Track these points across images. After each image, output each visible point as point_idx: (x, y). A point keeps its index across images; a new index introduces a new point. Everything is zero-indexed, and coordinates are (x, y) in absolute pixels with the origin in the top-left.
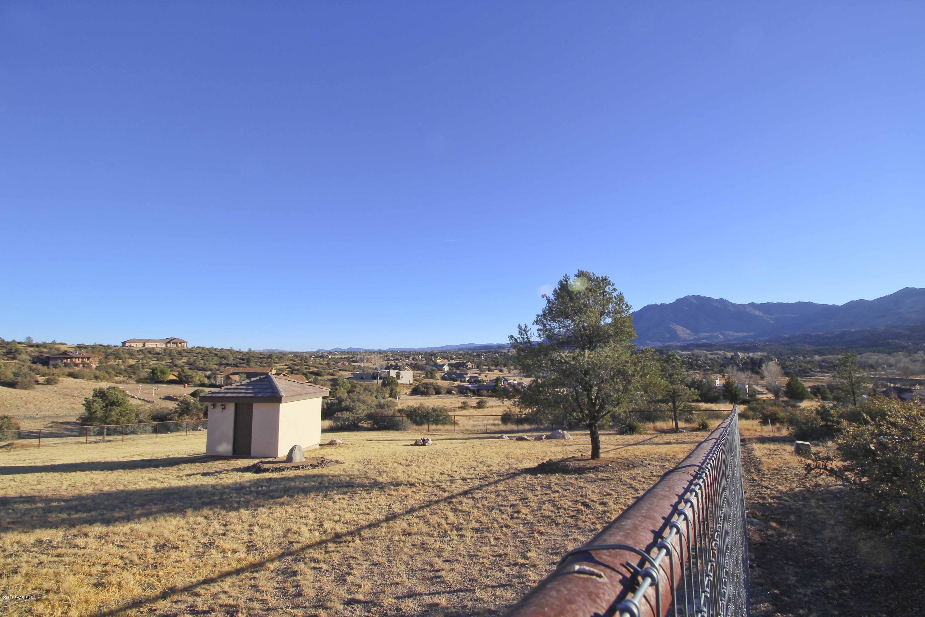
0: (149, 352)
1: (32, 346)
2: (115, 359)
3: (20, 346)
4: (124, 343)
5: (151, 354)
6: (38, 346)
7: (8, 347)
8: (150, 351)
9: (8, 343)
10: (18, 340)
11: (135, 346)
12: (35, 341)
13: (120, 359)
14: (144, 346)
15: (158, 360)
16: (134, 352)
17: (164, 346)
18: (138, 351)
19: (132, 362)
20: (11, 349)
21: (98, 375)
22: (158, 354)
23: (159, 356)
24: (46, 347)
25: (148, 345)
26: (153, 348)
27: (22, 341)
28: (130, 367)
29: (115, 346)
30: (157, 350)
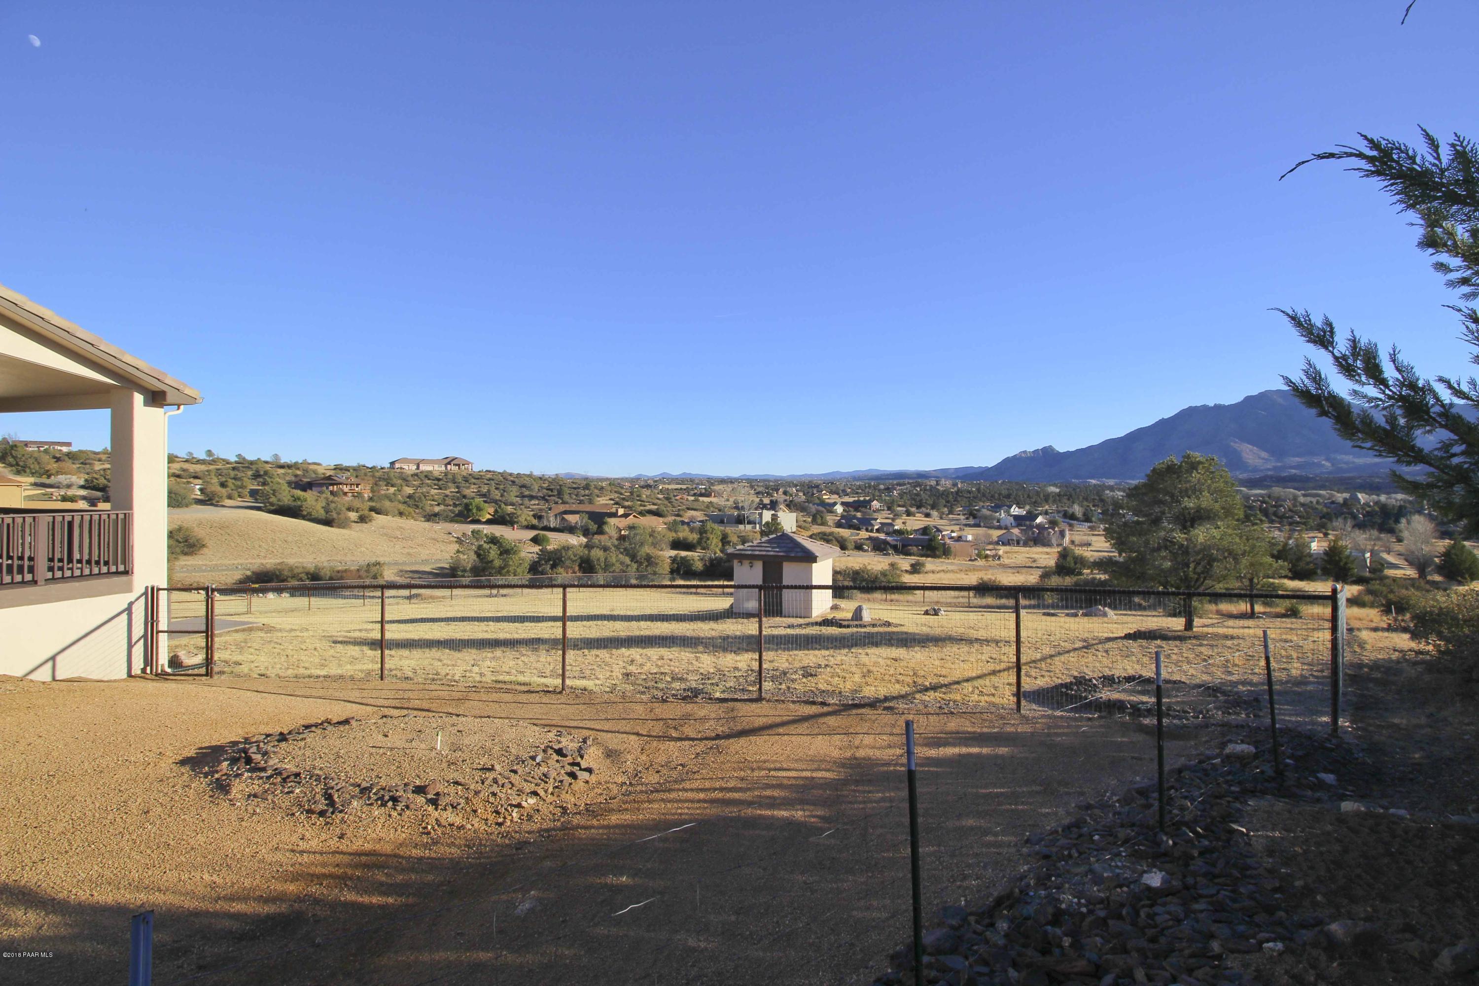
0: (426, 476)
1: (282, 467)
2: (386, 485)
3: (268, 467)
4: (392, 463)
5: (429, 479)
6: (289, 467)
7: (254, 467)
8: (428, 475)
9: (252, 463)
10: (263, 459)
11: (406, 467)
12: (284, 460)
13: (392, 486)
14: (418, 468)
15: (440, 489)
16: (408, 476)
17: (443, 468)
18: (412, 475)
19: (409, 491)
20: (257, 471)
21: (402, 510)
22: (439, 480)
23: (441, 483)
24: (298, 469)
25: (423, 467)
26: (430, 472)
27: (268, 459)
28: (410, 497)
29: (382, 468)
30: (436, 474)
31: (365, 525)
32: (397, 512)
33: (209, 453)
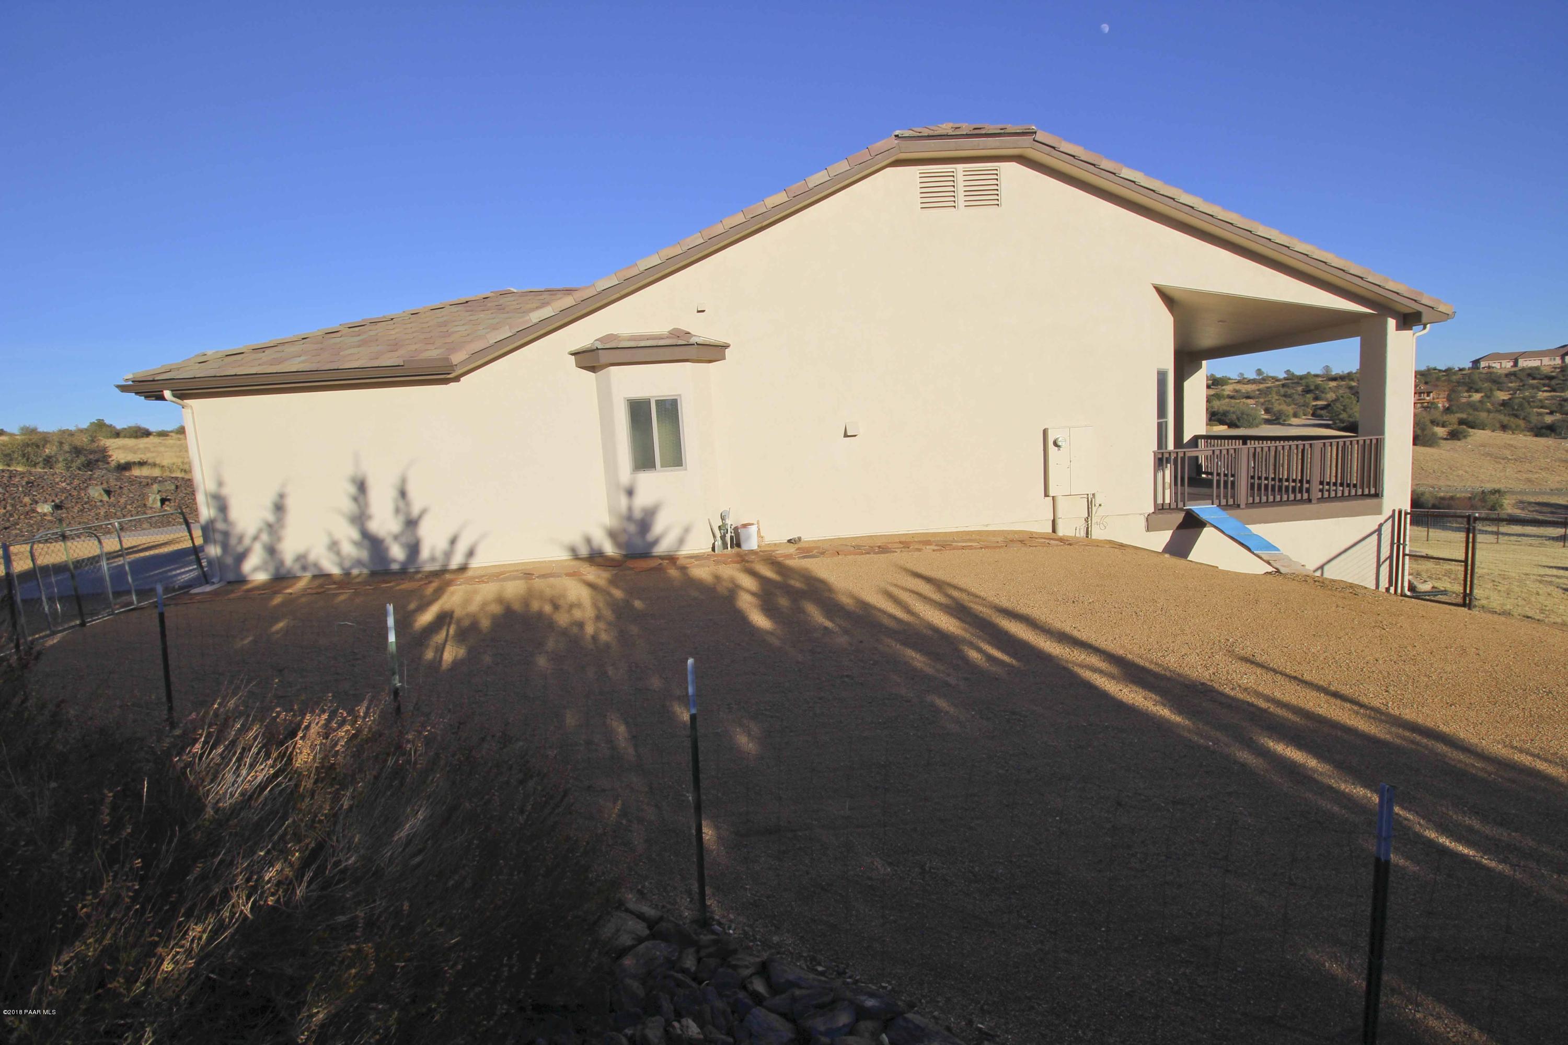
0: (1529, 375)
1: (1334, 379)
2: (1468, 391)
3: (1319, 381)
4: (1476, 363)
5: (1534, 378)
6: (1342, 378)
7: (1303, 382)
8: (1532, 373)
9: (1301, 378)
10: (1313, 373)
11: (1497, 365)
12: (1336, 371)
13: (1477, 391)
14: (1516, 364)
15: (1554, 390)
16: (1500, 377)
17: (1558, 361)
18: (1507, 375)
19: (1503, 396)
20: (1307, 386)
22: (1551, 378)
23: (1553, 382)
24: (1352, 380)
25: (1523, 363)
26: (1537, 368)
27: (1319, 372)
28: (1504, 404)
29: (1461, 370)
30: (1546, 370)
31: (1458, 443)
32: (1498, 425)
33: (1259, 372)
